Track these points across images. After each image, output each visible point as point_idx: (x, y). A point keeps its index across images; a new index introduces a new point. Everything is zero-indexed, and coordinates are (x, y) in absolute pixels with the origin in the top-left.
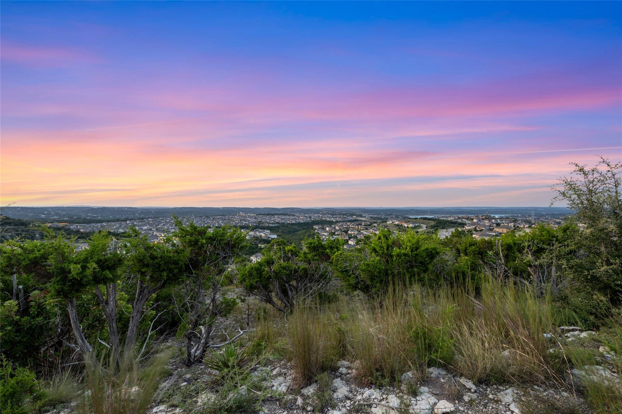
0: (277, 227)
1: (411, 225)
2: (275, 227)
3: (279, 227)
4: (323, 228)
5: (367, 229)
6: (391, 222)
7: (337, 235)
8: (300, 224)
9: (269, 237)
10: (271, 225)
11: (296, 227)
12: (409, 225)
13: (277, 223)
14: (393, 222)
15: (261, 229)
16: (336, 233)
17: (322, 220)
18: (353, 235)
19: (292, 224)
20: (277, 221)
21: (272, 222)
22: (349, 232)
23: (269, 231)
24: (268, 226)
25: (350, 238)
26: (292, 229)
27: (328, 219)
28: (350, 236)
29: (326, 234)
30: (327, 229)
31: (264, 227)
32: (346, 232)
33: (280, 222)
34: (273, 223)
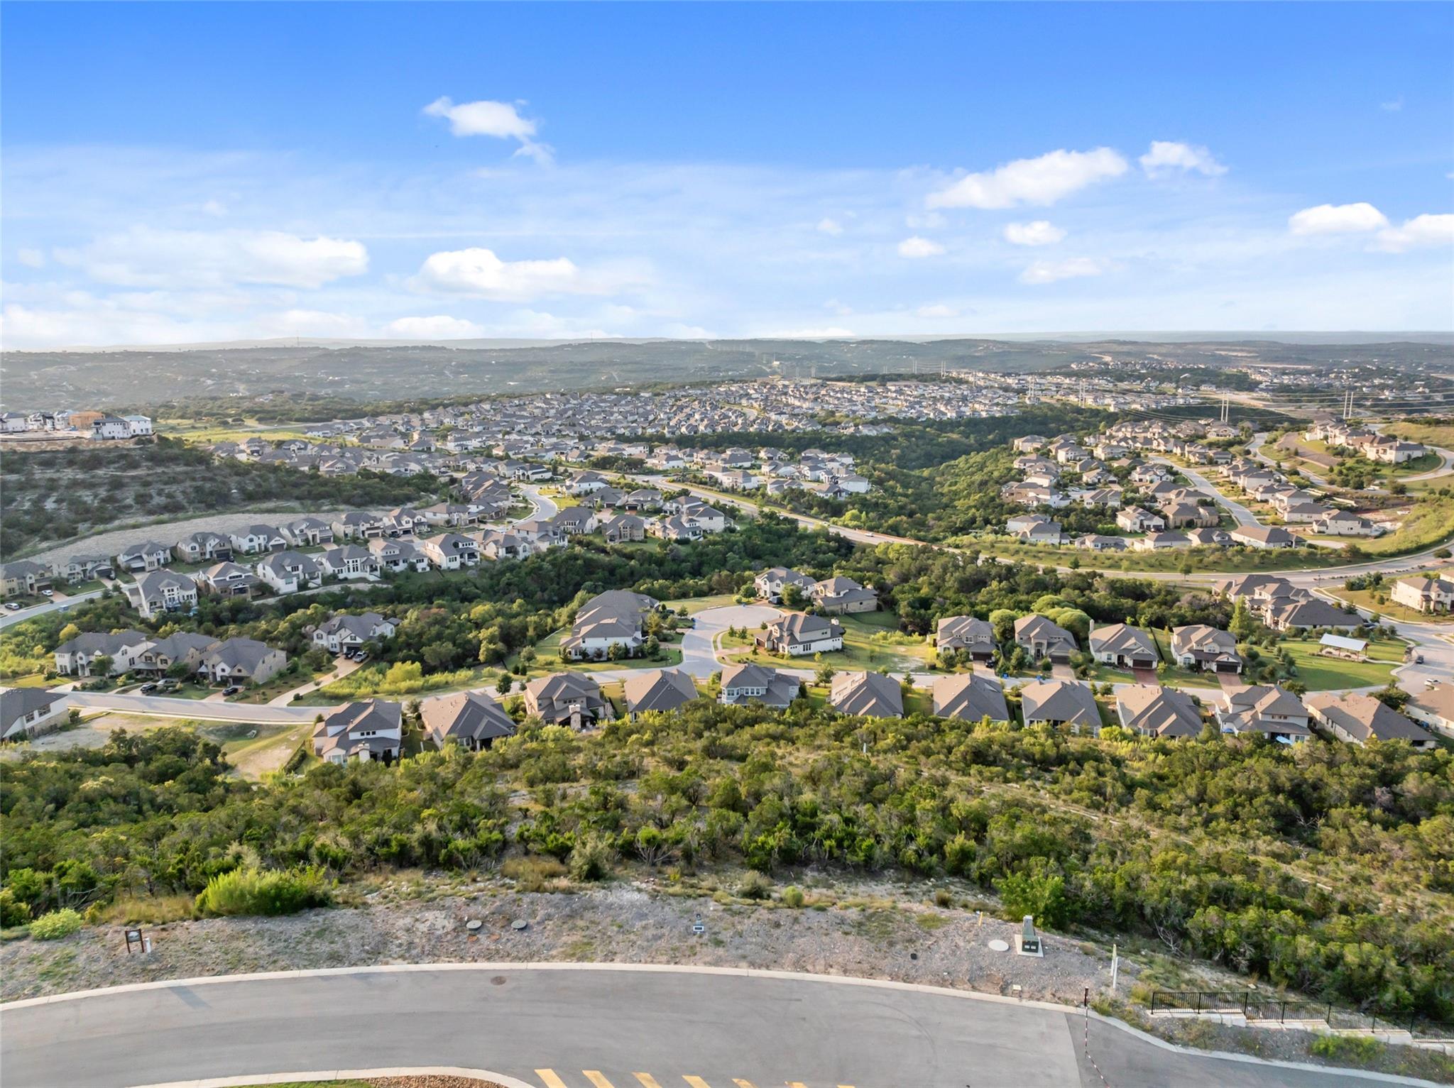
0: (887, 440)
1: (1390, 456)
2: (876, 437)
3: (895, 438)
4: (1045, 454)
5: (1212, 462)
6: (1319, 434)
7: (1087, 484)
8: (974, 424)
9: (840, 491)
10: (865, 431)
11: (955, 436)
12: (1385, 451)
13: (892, 420)
14: (1326, 438)
15: (825, 447)
16: (1085, 479)
17: (1064, 404)
18: (1142, 490)
19: (943, 426)
20: (891, 410)
21: (874, 414)
22: (1135, 476)
23: (849, 460)
24: (852, 436)
25: (1127, 502)
26: (940, 445)
27: (1090, 402)
28: (1130, 495)
29: (1045, 482)
30: (1062, 456)
31: (838, 437)
32: (1123, 475)
33: (901, 416)
34: (874, 422)
